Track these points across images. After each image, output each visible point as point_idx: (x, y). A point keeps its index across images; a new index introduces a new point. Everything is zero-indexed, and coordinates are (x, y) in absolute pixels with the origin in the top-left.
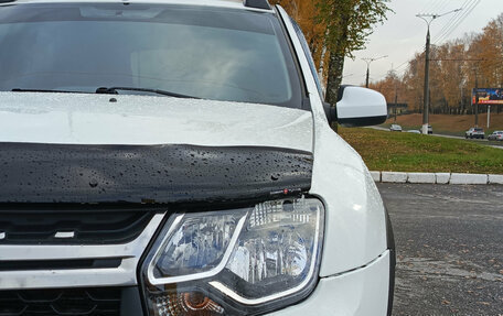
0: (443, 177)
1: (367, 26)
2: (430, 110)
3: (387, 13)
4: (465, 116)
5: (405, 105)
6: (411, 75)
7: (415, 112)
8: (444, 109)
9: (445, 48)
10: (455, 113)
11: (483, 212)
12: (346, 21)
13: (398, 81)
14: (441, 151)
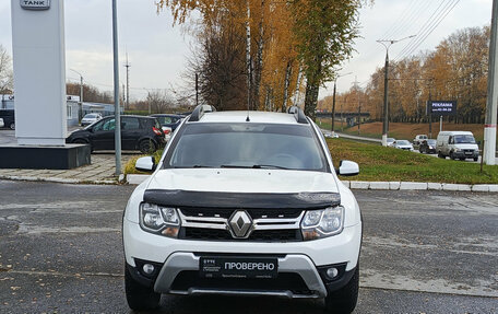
0: (395, 185)
1: (337, 63)
2: (390, 119)
3: (353, 53)
4: (420, 125)
5: (368, 115)
6: (373, 87)
7: (377, 120)
8: (401, 118)
9: (402, 64)
10: (412, 122)
11: (420, 210)
12: (320, 58)
13: (361, 93)
14: (396, 162)
